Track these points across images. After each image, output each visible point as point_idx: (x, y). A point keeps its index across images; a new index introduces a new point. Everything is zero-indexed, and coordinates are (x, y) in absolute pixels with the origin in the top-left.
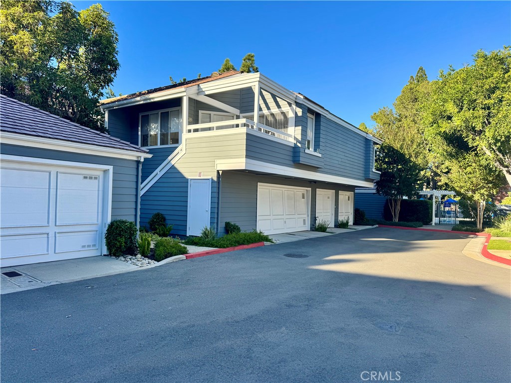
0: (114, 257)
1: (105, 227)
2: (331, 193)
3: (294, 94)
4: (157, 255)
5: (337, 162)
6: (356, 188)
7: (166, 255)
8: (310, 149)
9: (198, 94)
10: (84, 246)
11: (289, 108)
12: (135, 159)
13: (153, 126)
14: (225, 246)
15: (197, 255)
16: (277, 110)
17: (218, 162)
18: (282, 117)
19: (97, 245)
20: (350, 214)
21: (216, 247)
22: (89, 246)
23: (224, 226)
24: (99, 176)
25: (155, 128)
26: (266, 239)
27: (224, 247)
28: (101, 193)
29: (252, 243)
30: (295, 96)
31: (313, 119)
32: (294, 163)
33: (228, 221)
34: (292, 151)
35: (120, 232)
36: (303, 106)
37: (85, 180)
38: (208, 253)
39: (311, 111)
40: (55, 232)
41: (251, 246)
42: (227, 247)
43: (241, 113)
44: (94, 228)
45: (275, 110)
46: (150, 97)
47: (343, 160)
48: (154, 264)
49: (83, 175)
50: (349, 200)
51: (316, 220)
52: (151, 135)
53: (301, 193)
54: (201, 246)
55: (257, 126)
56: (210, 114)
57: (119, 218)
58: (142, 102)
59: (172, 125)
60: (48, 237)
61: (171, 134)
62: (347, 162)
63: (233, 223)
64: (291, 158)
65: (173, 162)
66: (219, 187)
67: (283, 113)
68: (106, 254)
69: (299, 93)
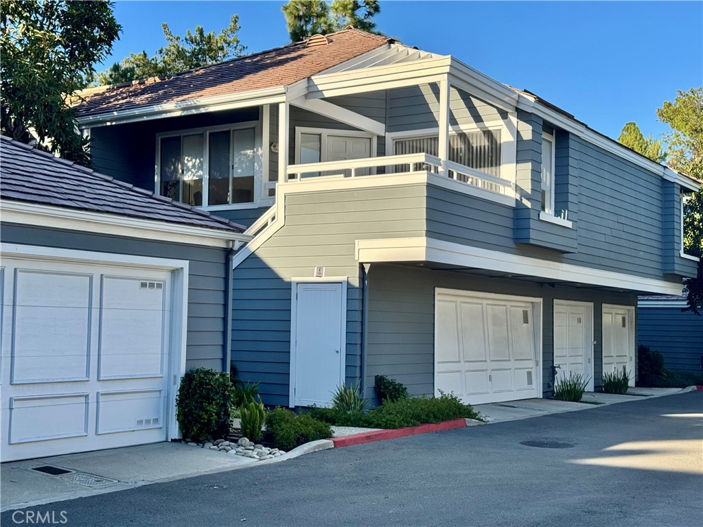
0: (195, 444)
1: (175, 383)
2: (585, 309)
3: (513, 92)
4: (282, 437)
5: (602, 238)
6: (640, 297)
7: (298, 438)
8: (547, 210)
9: (306, 96)
10: (140, 422)
11: (501, 122)
12: (223, 245)
13: (189, 162)
14: (397, 424)
15: (351, 440)
16: (474, 125)
17: (360, 244)
18: (485, 142)
19: (161, 421)
20: (627, 359)
21: (377, 426)
22: (148, 422)
23: (373, 384)
24: (165, 282)
25: (194, 166)
26: (467, 412)
27: (395, 428)
28: (167, 314)
29: (443, 420)
30: (515, 97)
31: (550, 142)
32: (516, 244)
33: (380, 375)
34: (512, 216)
35: (208, 393)
36: (533, 118)
37: (143, 289)
38: (369, 438)
39: (548, 127)
40: (98, 393)
41: (442, 424)
42: (401, 427)
43: (388, 129)
44: (154, 385)
45: (469, 126)
46: (198, 104)
47: (615, 233)
48: (280, 456)
49: (139, 280)
50: (624, 326)
51: (554, 373)
52: (184, 182)
53: (521, 310)
54: (343, 425)
55: (445, 168)
56: (320, 135)
57: (199, 366)
58: (178, 114)
59: (236, 160)
60: (87, 403)
61: (234, 179)
62: (624, 235)
63: (389, 378)
64: (509, 233)
65: (253, 246)
66: (363, 300)
67: (488, 134)
68: (177, 437)
69: (525, 91)
